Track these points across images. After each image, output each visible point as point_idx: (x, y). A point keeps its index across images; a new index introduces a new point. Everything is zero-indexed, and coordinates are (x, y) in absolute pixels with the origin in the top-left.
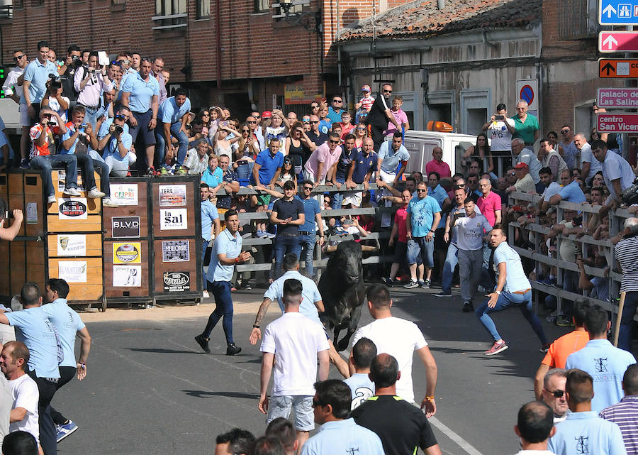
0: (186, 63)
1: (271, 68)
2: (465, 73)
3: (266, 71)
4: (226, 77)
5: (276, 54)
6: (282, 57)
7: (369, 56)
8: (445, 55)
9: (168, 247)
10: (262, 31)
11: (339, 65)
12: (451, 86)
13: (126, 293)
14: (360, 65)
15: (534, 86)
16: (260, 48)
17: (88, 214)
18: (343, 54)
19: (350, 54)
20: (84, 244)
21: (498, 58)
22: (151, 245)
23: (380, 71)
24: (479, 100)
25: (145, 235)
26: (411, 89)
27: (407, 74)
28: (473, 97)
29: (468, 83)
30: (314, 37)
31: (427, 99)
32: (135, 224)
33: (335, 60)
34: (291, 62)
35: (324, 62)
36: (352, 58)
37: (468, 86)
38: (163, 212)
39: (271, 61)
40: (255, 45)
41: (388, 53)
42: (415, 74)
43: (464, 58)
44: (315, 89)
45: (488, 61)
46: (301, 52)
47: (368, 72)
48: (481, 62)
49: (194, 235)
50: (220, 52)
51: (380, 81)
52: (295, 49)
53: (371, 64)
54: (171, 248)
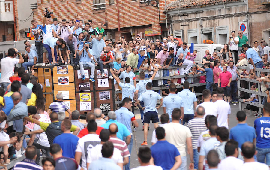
0: (106, 22)
1: (139, 22)
2: (217, 20)
3: (137, 24)
4: (122, 27)
5: (141, 16)
6: (143, 17)
8: (209, 13)
9: (101, 94)
10: (135, 8)
11: (167, 20)
12: (212, 26)
13: (86, 113)
14: (175, 19)
15: (246, 23)
16: (135, 15)
17: (70, 83)
18: (168, 15)
19: (171, 15)
20: (69, 95)
21: (230, 14)
22: (94, 94)
23: (183, 21)
24: (223, 30)
25: (92, 89)
26: (195, 28)
27: (194, 22)
28: (221, 29)
29: (218, 24)
30: (156, 9)
31: (202, 31)
32: (88, 85)
33: (165, 18)
34: (148, 20)
35: (160, 19)
36: (171, 17)
37: (219, 26)
38: (99, 80)
39: (139, 19)
40: (133, 14)
41: (186, 14)
42: (197, 21)
43: (217, 14)
44: (157, 29)
45: (226, 15)
46: (151, 15)
47: (178, 22)
48: (223, 15)
49: (111, 89)
50: (119, 17)
51: (183, 25)
52: (149, 14)
53: (179, 18)
54: (103, 94)
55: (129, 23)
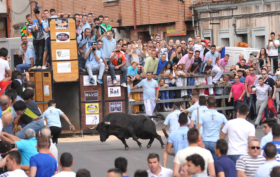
0: (119, 18)
1: (160, 19)
2: (254, 19)
3: (157, 20)
4: (139, 24)
5: (162, 12)
6: (165, 13)
7: (207, 12)
8: (244, 10)
9: (112, 106)
11: (193, 17)
12: (247, 25)
14: (203, 16)
16: (155, 9)
18: (194, 11)
19: (198, 11)
21: (270, 11)
22: (103, 104)
23: (213, 19)
24: (261, 31)
25: (101, 99)
26: (228, 27)
27: (226, 20)
28: (258, 30)
29: (255, 24)
30: (181, 3)
31: (235, 32)
32: (96, 94)
33: (191, 14)
34: (170, 16)
35: (185, 15)
36: (199, 13)
37: (255, 25)
38: (109, 88)
39: (160, 15)
40: (152, 8)
41: (215, 10)
42: (230, 20)
43: (253, 11)
44: (181, 28)
45: (265, 13)
46: (174, 11)
47: (206, 20)
48: (261, 13)
49: (124, 99)
50: (135, 12)
51: (213, 24)
52: (171, 9)
53: (209, 16)
54: (113, 106)
55: (147, 20)
